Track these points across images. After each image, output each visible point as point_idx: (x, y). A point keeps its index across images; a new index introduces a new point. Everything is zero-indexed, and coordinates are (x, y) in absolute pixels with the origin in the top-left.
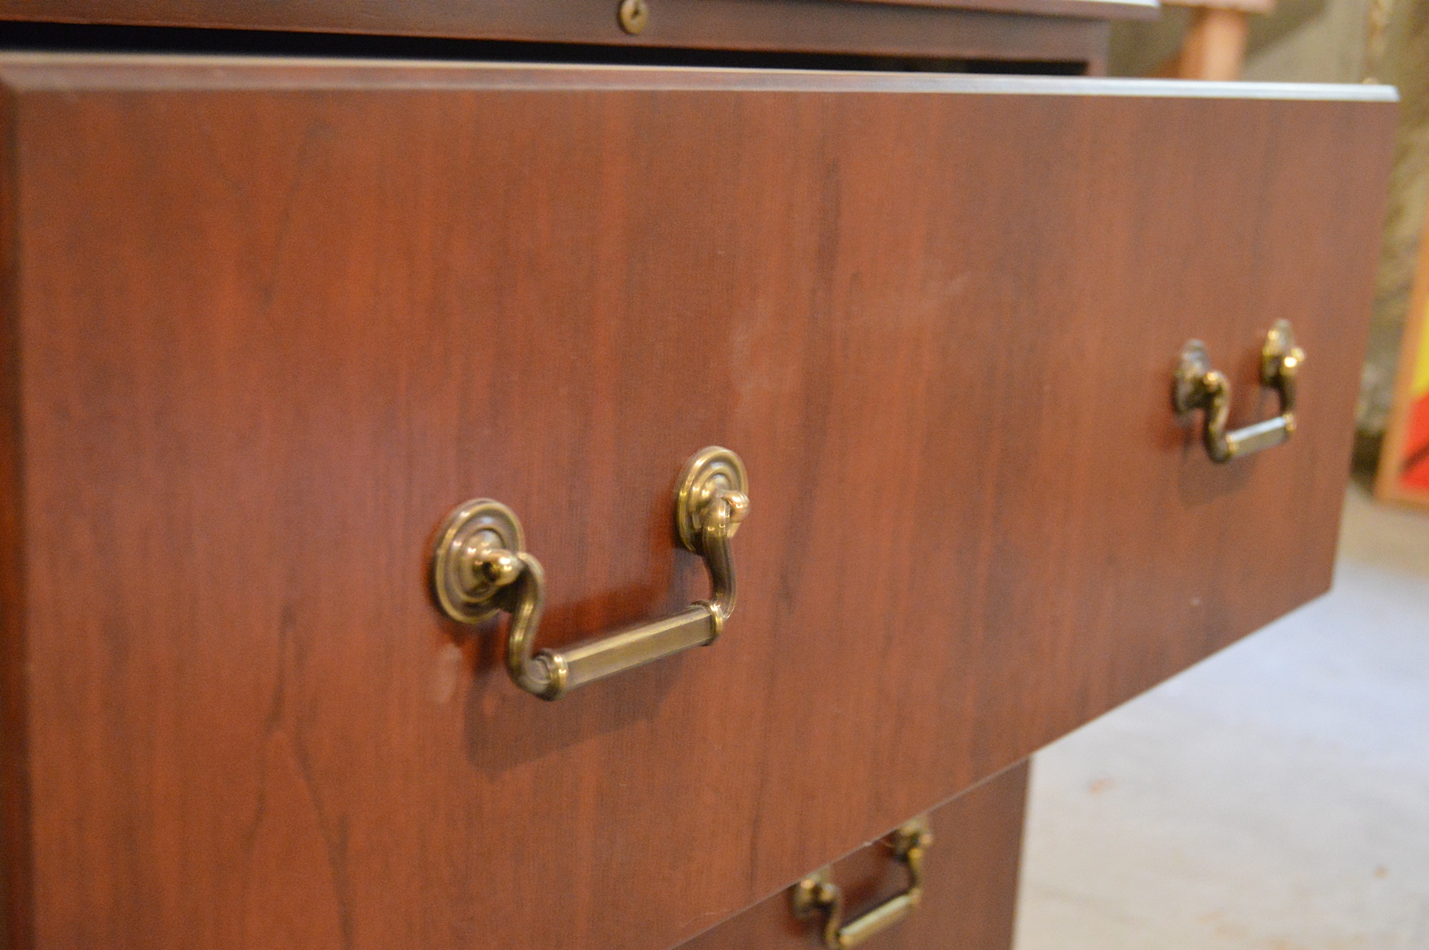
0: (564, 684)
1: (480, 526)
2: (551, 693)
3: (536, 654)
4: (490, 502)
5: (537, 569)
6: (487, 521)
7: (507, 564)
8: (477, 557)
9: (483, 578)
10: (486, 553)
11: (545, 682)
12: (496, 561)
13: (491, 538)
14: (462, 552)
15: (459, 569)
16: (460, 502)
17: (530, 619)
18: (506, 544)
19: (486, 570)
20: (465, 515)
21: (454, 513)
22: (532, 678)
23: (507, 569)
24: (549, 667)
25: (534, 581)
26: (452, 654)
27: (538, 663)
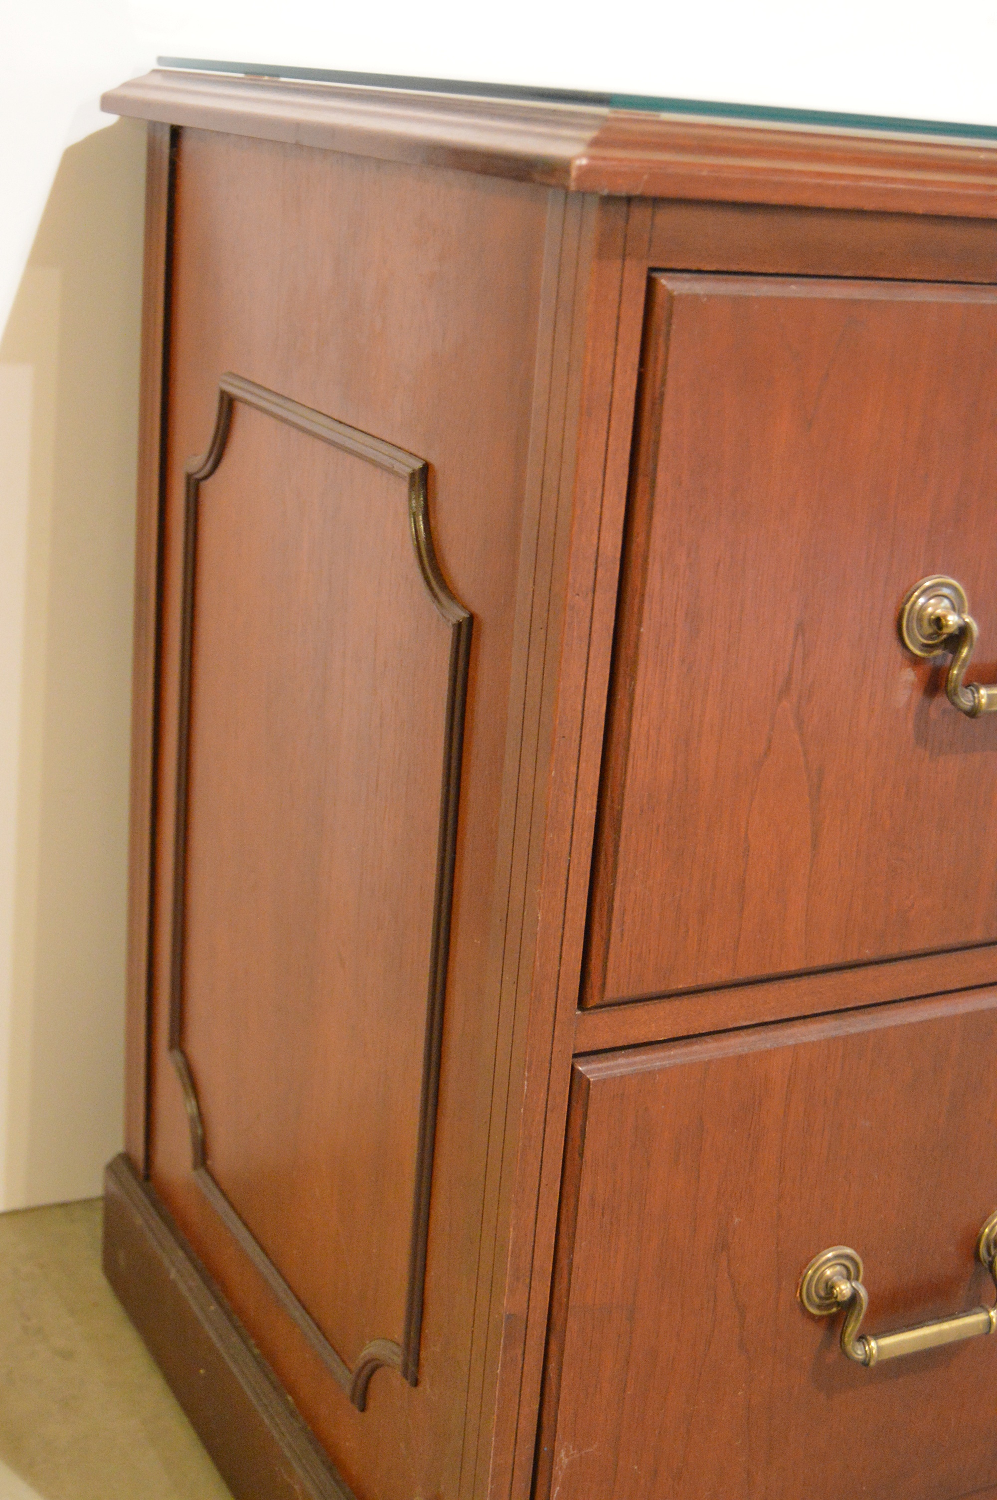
0: (984, 707)
1: (939, 593)
2: (973, 713)
3: (967, 686)
4: (947, 578)
5: (975, 627)
6: (945, 591)
7: (953, 620)
8: (931, 614)
9: (935, 628)
10: (939, 612)
11: (971, 704)
12: (945, 617)
13: (946, 603)
14: (923, 608)
15: (920, 620)
16: (926, 575)
17: (965, 660)
18: (956, 608)
19: (938, 622)
20: (927, 584)
21: (921, 581)
22: (962, 700)
23: (950, 623)
24: (976, 695)
25: (971, 633)
26: (909, 675)
27: (968, 691)
